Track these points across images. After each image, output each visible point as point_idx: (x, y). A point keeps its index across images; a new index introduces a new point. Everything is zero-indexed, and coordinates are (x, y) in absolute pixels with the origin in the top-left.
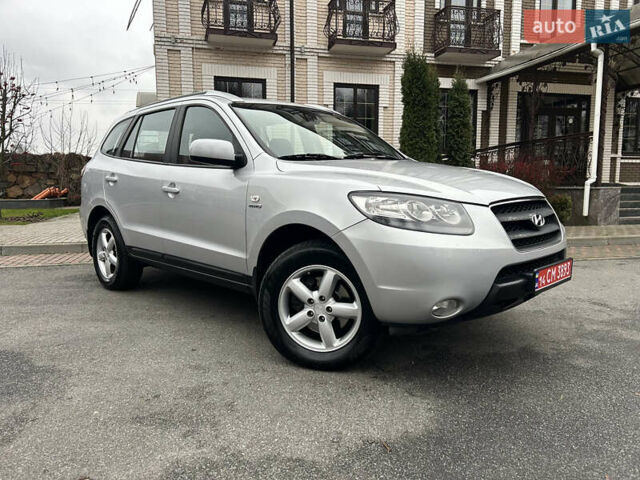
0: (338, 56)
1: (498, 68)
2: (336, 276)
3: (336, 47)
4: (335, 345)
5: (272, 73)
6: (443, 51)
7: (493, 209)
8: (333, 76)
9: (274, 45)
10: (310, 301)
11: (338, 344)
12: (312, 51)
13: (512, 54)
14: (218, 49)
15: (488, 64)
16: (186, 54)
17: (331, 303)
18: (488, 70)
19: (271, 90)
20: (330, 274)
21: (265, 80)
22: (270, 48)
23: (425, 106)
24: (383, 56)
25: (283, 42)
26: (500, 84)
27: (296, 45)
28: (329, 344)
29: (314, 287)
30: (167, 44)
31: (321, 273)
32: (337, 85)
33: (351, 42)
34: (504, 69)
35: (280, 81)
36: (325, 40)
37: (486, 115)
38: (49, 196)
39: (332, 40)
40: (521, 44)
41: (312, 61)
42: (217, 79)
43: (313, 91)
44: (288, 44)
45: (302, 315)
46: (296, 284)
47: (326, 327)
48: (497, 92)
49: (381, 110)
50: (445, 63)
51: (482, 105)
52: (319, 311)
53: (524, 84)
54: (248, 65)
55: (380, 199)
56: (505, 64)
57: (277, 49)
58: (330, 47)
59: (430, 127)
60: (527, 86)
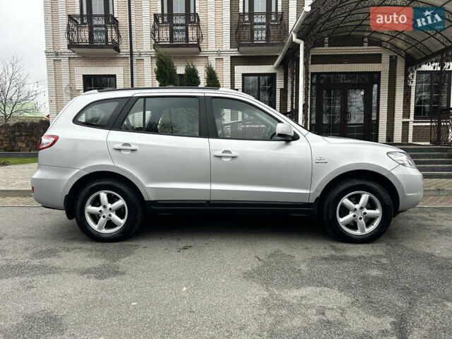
9: (119, 51)
12: (146, 54)
14: (84, 57)
16: (65, 62)
21: (115, 75)
22: (118, 54)
30: (54, 56)
35: (126, 75)
37: (284, 91)
41: (147, 61)
42: (84, 76)
43: (148, 81)
50: (248, 55)
51: (280, 84)
54: (104, 66)
57: (122, 55)
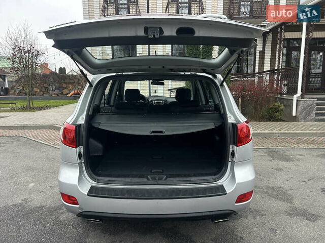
15: (263, 24)
38: (74, 94)
48: (270, 38)
51: (259, 48)
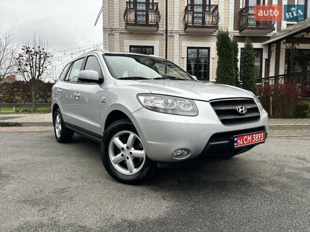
0: (189, 34)
1: (274, 36)
2: (134, 137)
3: (188, 29)
4: (134, 171)
5: (156, 44)
6: (243, 29)
7: (211, 103)
8: (187, 43)
9: (158, 30)
10: (123, 149)
11: (135, 171)
12: (176, 32)
13: (282, 29)
14: (131, 33)
15: (269, 35)
16: (117, 36)
17: (133, 150)
18: (269, 38)
19: (156, 51)
20: (132, 135)
21: (153, 46)
22: (156, 31)
23: (228, 56)
24: (212, 33)
25: (162, 28)
26: (275, 45)
27: (168, 29)
28: (131, 171)
29: (125, 142)
30: (109, 31)
31: (128, 135)
32: (188, 48)
33: (195, 27)
34: (277, 37)
35: (161, 46)
36: (183, 26)
37: (268, 61)
39: (186, 26)
40: (287, 24)
41: (177, 37)
42: (131, 47)
43: (176, 51)
44: (165, 29)
45: (119, 155)
46: (117, 140)
47: (130, 162)
48: (274, 49)
49: (211, 59)
51: (265, 56)
52: (127, 154)
53: (287, 44)
54: (145, 40)
55: (152, 97)
56: (278, 34)
57: (159, 32)
58: (185, 29)
59: (231, 67)
60: (289, 45)
